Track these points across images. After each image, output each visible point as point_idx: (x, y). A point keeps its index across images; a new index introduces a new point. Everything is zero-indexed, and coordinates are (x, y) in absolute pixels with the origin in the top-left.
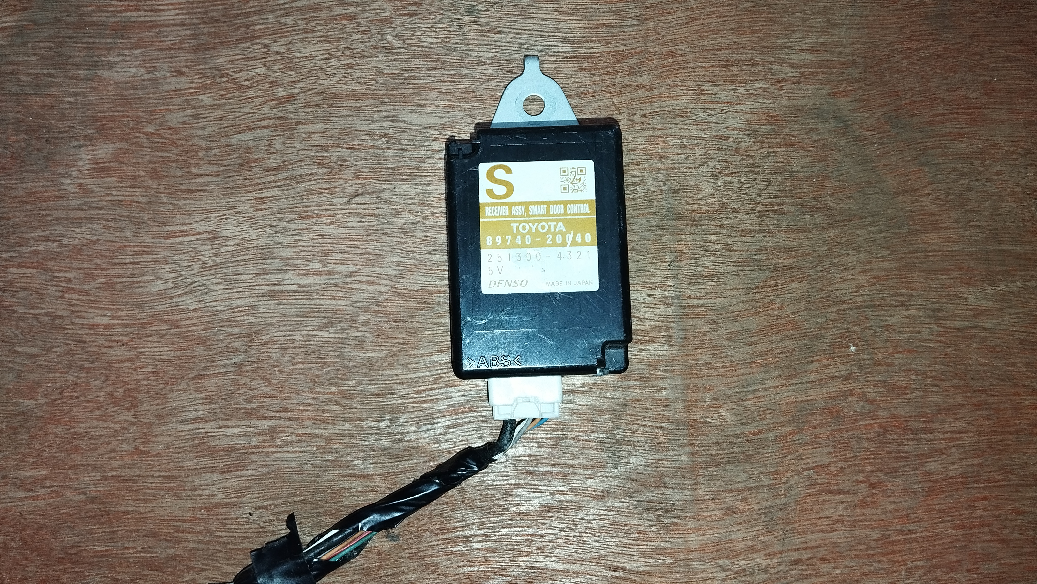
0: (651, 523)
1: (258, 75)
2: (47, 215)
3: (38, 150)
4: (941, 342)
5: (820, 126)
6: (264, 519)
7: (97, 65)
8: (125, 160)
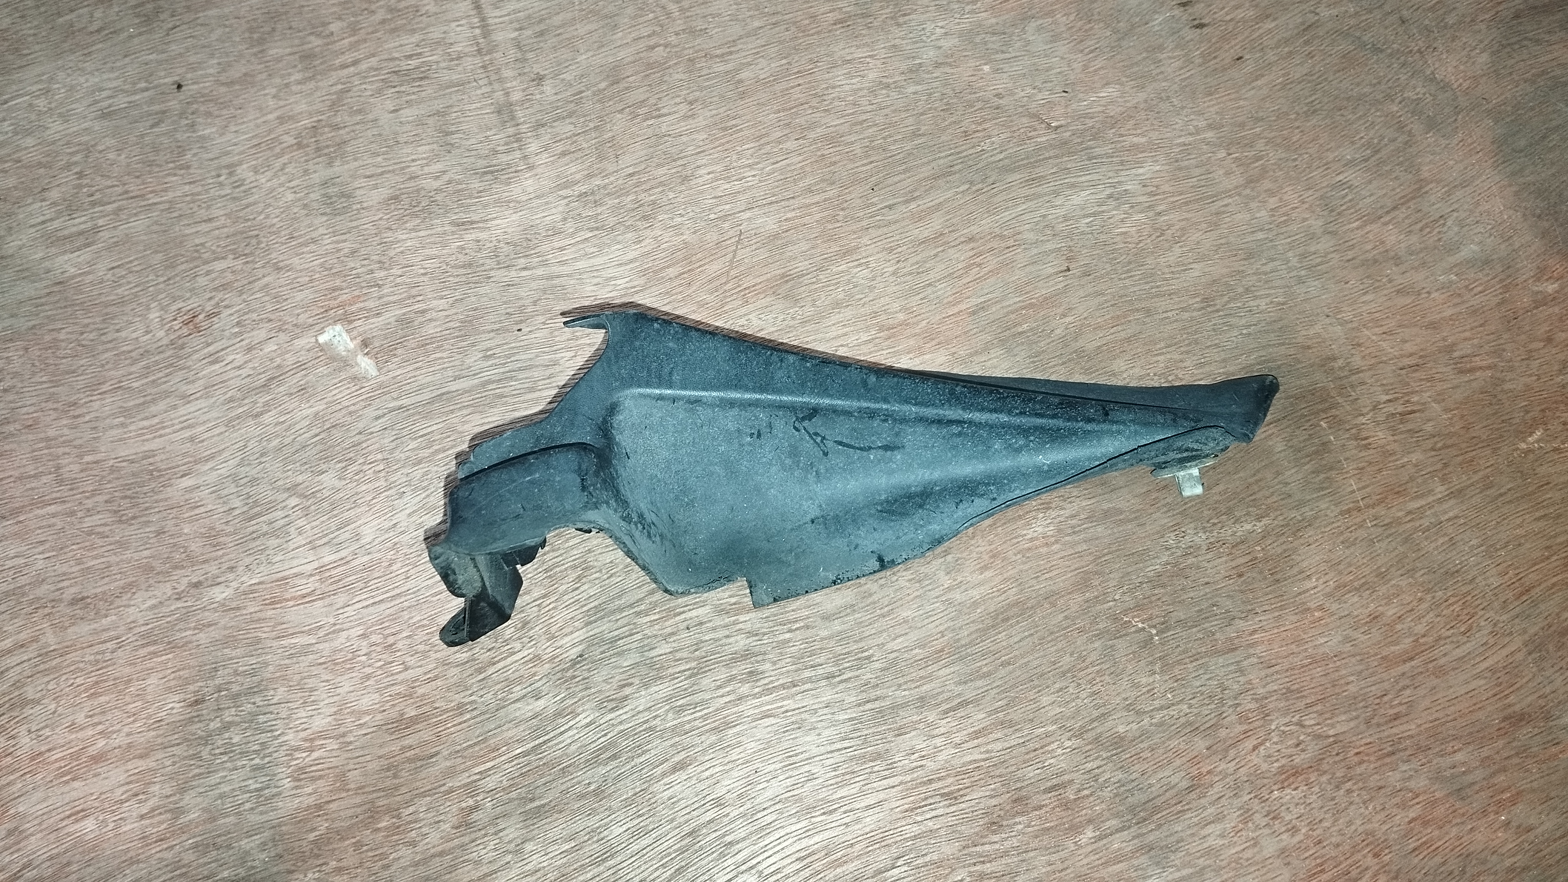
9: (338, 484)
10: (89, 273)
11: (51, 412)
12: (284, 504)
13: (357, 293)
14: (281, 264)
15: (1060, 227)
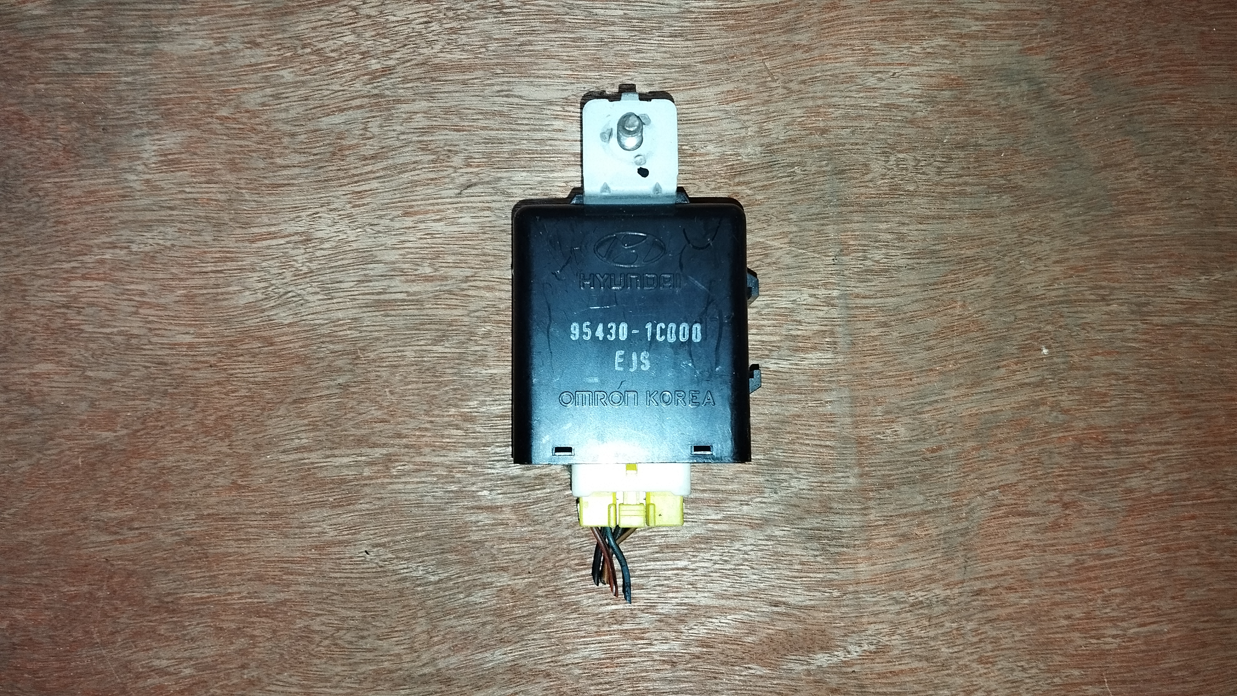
0: (815, 553)
1: (347, 44)
2: (111, 218)
3: (94, 140)
4: (1146, 341)
5: (1009, 89)
6: (382, 557)
7: (155, 37)
8: (198, 151)
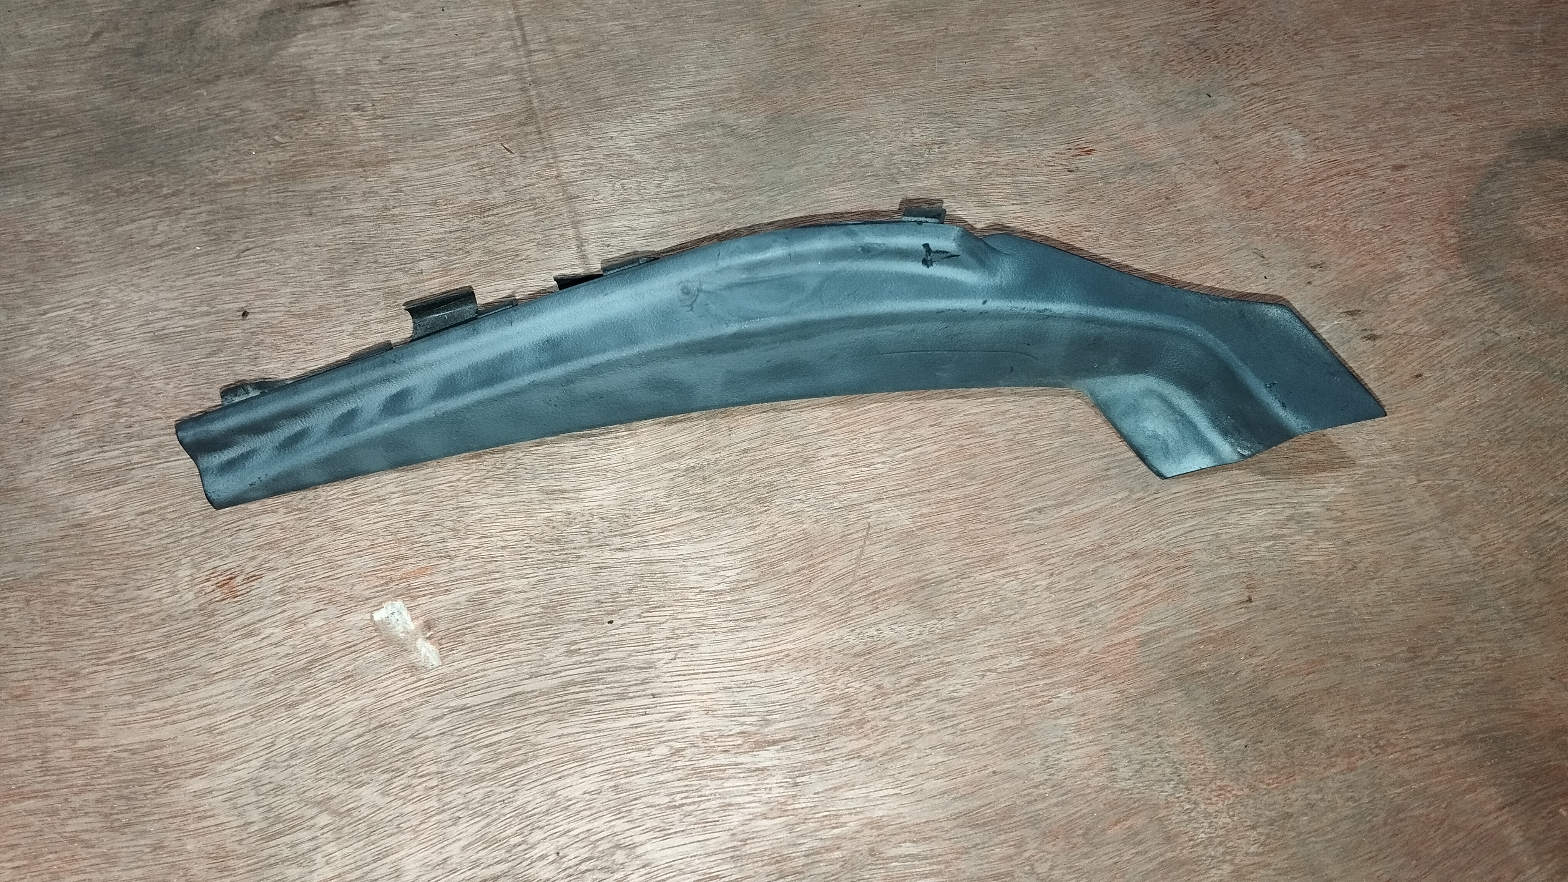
9: (381, 801)
10: (114, 517)
11: (46, 681)
12: (312, 822)
13: (423, 564)
14: (340, 524)
15: (1236, 549)
